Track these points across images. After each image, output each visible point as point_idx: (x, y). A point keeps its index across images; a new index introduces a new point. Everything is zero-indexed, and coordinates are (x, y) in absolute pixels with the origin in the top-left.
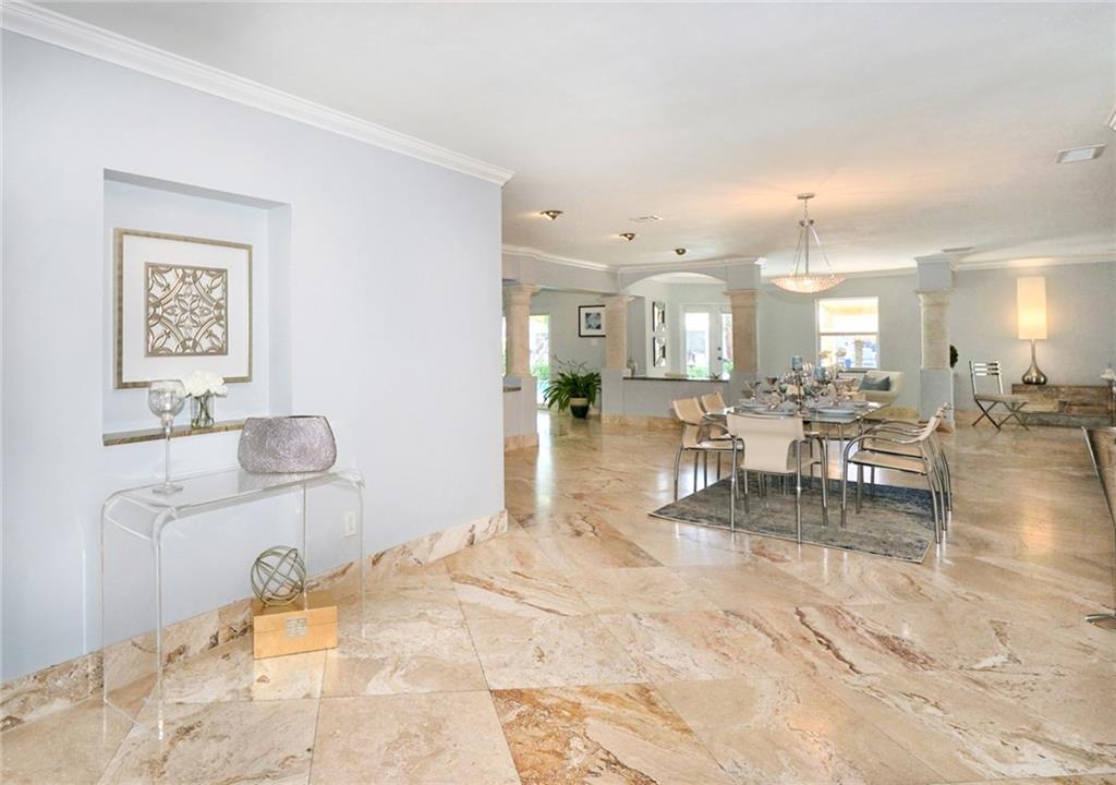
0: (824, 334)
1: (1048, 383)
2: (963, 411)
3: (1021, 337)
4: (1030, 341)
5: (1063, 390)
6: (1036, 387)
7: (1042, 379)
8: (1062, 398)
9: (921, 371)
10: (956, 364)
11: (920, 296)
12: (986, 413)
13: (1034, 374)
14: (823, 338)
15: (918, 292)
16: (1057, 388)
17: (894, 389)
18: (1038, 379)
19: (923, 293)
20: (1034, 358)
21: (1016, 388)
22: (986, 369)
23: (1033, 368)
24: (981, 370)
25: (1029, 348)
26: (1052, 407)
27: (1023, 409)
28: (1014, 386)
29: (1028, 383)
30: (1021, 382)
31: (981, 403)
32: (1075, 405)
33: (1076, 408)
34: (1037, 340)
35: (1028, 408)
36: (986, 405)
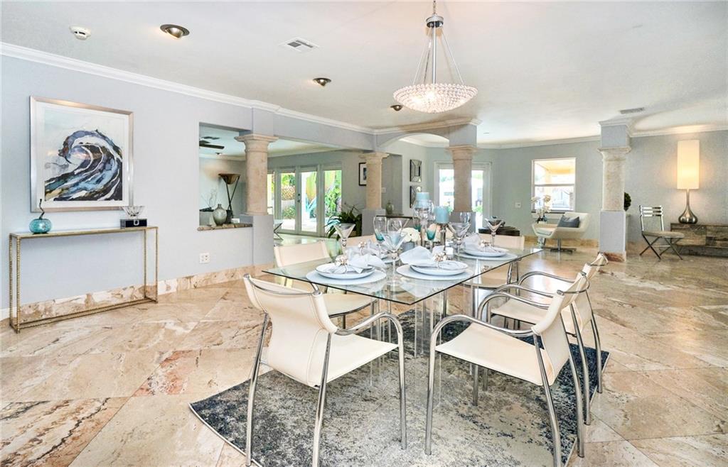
0: (537, 186)
1: (698, 223)
2: (633, 243)
3: (678, 188)
4: (686, 190)
5: (709, 228)
6: (688, 226)
7: (694, 220)
8: (709, 234)
9: (601, 213)
10: (630, 208)
11: (602, 153)
12: (650, 246)
13: (688, 216)
14: (536, 188)
15: (600, 150)
16: (705, 226)
17: (582, 226)
18: (691, 220)
19: (605, 150)
20: (688, 204)
21: (674, 227)
22: (652, 212)
23: (687, 212)
24: (648, 212)
25: (684, 195)
26: (701, 240)
27: (678, 243)
28: (672, 224)
29: (683, 222)
30: (677, 222)
31: (646, 237)
32: (718, 240)
33: (718, 242)
34: (690, 190)
35: (683, 242)
36: (651, 240)
